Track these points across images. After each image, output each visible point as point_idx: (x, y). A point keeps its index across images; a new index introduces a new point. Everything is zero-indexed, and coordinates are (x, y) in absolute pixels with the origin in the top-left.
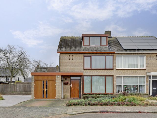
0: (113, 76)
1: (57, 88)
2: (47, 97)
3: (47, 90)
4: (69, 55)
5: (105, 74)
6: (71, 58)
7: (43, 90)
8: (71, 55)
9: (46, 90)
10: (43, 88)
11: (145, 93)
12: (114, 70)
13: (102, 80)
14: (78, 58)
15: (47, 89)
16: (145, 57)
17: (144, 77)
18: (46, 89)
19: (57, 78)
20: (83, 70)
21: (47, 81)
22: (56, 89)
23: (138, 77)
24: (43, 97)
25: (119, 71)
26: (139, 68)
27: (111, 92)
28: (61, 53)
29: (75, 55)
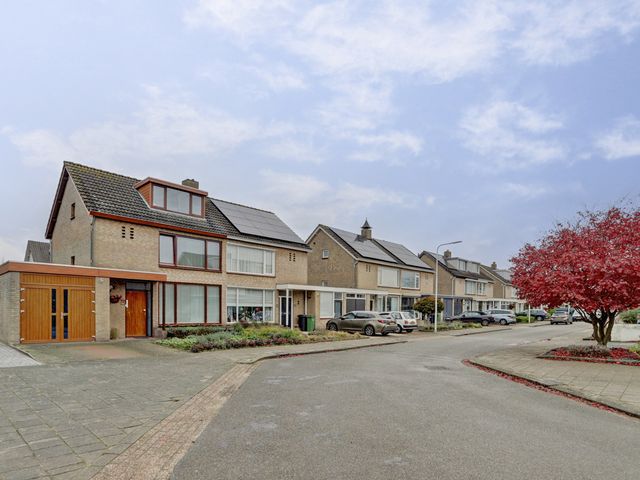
0: (220, 286)
1: (97, 310)
2: (66, 337)
3: (66, 318)
4: (123, 225)
5: (206, 282)
6: (128, 235)
7: (54, 318)
8: (128, 227)
9: (62, 318)
10: (54, 310)
11: (273, 322)
12: (224, 273)
13: (199, 292)
14: (145, 237)
15: (65, 314)
16: (274, 254)
17: (272, 291)
18: (63, 314)
19: (97, 285)
20: (158, 268)
21: (66, 292)
22: (94, 314)
23: (262, 290)
24: (54, 337)
25: (232, 277)
26: (265, 274)
27: (216, 321)
28: (97, 217)
29: (137, 229)
